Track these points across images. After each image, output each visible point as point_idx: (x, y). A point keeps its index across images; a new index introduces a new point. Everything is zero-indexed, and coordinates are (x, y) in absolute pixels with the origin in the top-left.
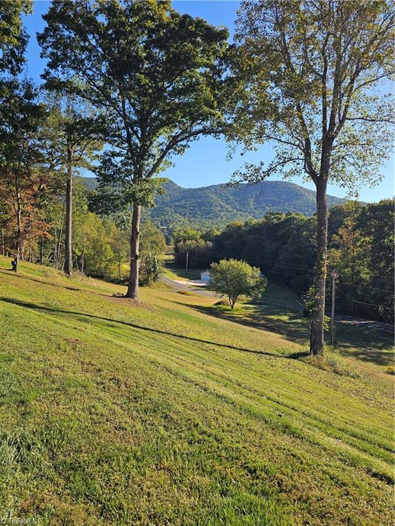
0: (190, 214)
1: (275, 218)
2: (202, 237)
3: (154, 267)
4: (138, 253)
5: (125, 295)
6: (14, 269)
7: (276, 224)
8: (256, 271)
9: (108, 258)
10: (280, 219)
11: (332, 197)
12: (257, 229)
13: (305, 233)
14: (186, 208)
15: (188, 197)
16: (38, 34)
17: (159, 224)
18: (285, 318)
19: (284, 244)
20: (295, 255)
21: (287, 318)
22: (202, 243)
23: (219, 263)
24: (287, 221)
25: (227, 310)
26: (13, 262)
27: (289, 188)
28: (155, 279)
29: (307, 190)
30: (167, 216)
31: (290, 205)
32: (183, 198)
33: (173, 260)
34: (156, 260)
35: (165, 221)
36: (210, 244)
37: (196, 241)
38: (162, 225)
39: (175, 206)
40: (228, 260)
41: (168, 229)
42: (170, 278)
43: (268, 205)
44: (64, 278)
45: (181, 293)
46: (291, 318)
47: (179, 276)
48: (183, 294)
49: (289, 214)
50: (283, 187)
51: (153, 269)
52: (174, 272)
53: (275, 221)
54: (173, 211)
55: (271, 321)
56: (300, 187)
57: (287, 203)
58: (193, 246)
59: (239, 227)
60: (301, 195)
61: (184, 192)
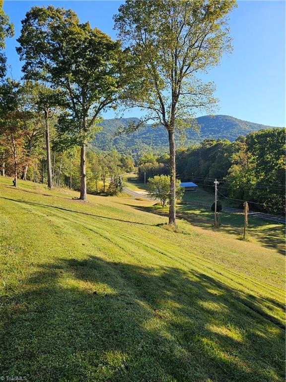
0: (153, 143)
1: (208, 144)
2: (158, 161)
3: (120, 183)
4: (85, 173)
5: (79, 198)
6: (15, 185)
7: (208, 149)
8: (178, 182)
9: (89, 178)
10: (212, 144)
11: (260, 125)
12: (196, 152)
13: (226, 154)
14: (150, 139)
15: (152, 131)
16: (16, 48)
17: (131, 152)
18: (197, 212)
19: (213, 162)
20: (218, 170)
21: (199, 212)
22: (157, 164)
23: (153, 178)
24: (216, 145)
25: (160, 208)
26: (13, 181)
27: (226, 120)
28: (121, 191)
29: (241, 120)
30: (136, 146)
31: (227, 133)
32: (148, 131)
33: (136, 178)
34: (121, 178)
35: (135, 149)
36: (162, 165)
37: (153, 163)
38: (133, 152)
39: (143, 138)
40: (160, 176)
41: (137, 155)
42: (132, 190)
43: (210, 134)
44: (47, 190)
45: (137, 199)
46: (202, 212)
47: (139, 188)
48: (138, 200)
49: (218, 140)
50: (222, 120)
51: (119, 184)
52: (136, 186)
53: (208, 146)
54: (141, 141)
55: (187, 214)
56: (236, 119)
57: (225, 132)
58: (150, 167)
59: (183, 152)
60: (236, 125)
61: (148, 127)
